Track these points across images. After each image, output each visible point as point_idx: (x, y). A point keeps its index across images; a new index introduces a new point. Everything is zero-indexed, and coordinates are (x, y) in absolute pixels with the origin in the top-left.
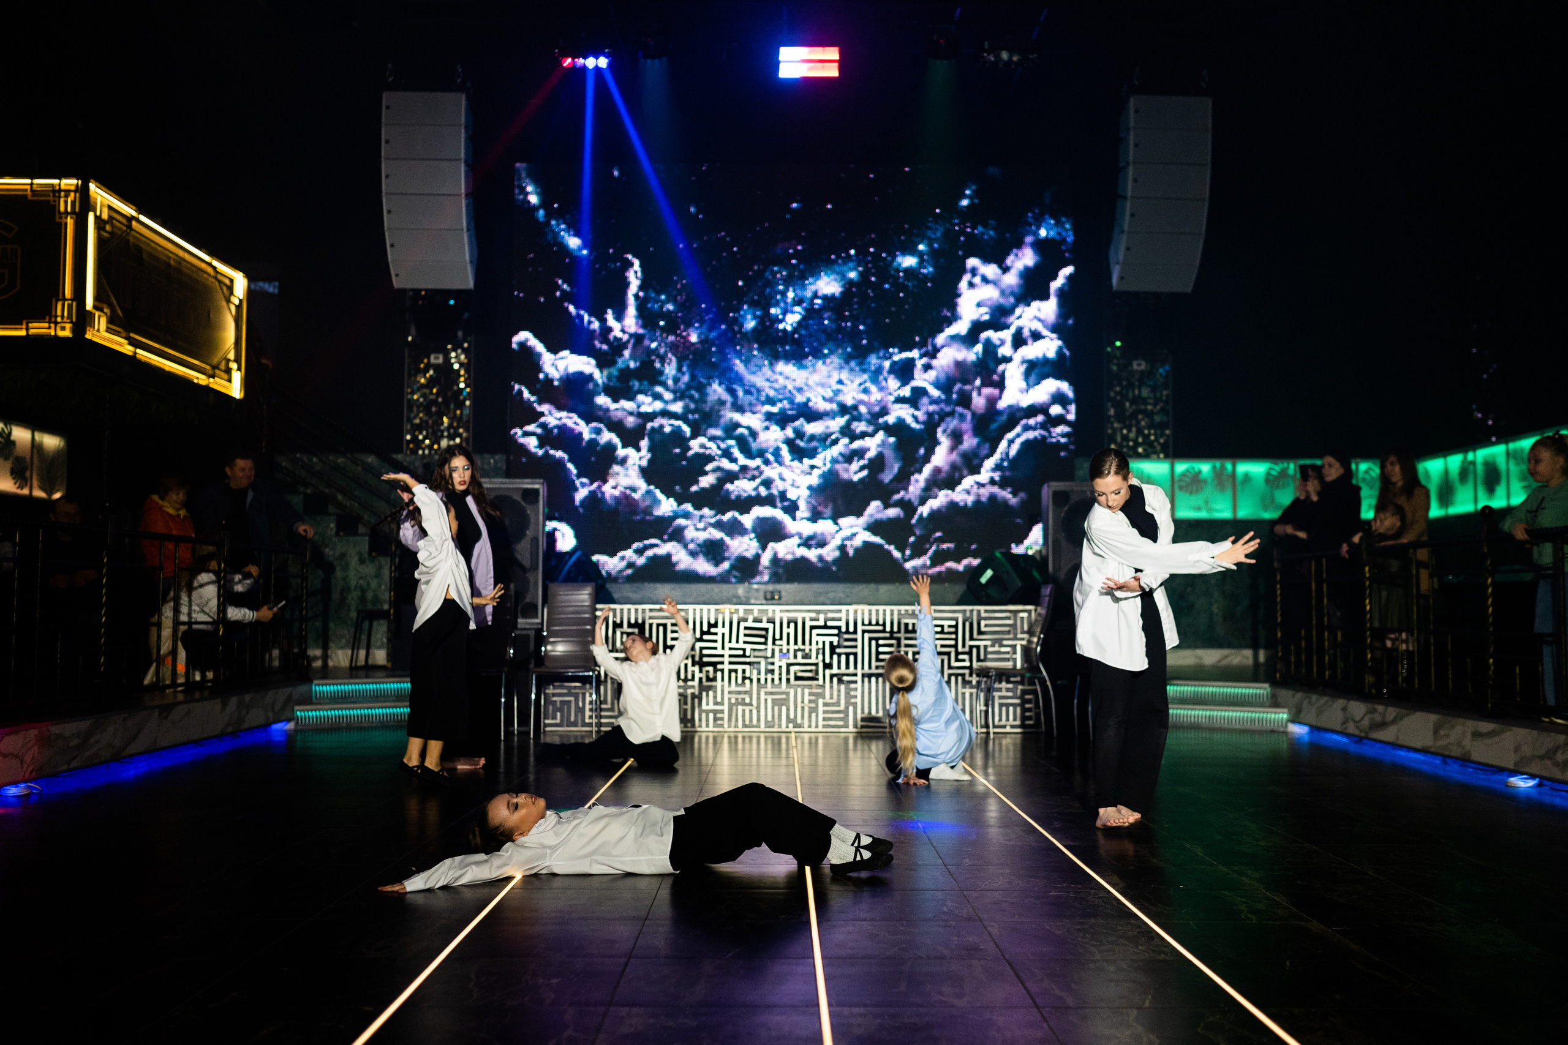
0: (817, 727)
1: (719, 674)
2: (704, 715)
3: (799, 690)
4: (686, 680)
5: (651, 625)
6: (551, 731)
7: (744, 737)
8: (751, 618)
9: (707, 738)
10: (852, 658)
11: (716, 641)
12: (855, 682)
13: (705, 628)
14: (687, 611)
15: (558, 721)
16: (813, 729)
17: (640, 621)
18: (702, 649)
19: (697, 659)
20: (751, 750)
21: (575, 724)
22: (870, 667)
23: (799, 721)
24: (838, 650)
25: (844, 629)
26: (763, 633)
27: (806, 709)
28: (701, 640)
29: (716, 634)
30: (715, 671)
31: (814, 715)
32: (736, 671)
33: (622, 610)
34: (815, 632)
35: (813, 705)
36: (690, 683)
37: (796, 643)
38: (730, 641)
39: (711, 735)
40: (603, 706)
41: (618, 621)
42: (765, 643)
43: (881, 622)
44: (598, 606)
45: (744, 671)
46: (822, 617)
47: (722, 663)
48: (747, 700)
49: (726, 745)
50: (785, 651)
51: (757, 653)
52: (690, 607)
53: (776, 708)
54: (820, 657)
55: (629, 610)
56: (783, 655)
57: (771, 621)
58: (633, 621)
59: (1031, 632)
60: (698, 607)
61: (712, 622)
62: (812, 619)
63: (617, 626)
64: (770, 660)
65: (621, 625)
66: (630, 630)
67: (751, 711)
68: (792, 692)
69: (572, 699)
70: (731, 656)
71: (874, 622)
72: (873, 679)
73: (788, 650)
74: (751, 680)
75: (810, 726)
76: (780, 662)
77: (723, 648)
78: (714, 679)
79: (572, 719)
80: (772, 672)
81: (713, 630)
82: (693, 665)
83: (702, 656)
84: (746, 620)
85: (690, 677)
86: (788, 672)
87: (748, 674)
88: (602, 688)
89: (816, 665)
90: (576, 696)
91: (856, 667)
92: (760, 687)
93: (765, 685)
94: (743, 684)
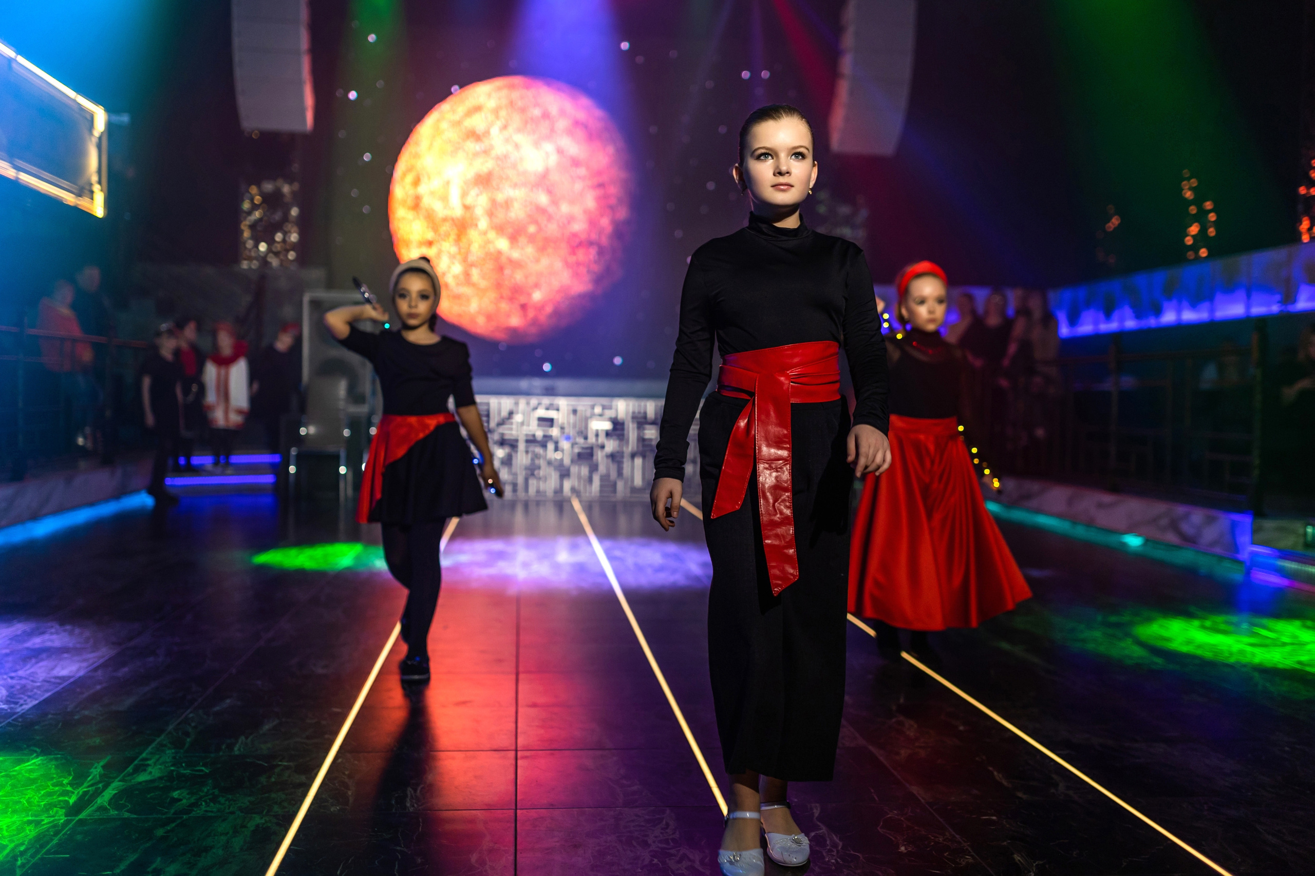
0: (594, 492)
1: (515, 453)
7: (534, 504)
13: (504, 415)
16: (589, 494)
19: (497, 439)
20: (540, 513)
28: (501, 425)
31: (588, 486)
34: (592, 420)
37: (575, 427)
42: (551, 426)
46: (598, 409)
48: (537, 473)
49: (519, 509)
52: (492, 399)
53: (561, 482)
54: (595, 439)
56: (566, 436)
57: (558, 410)
60: (498, 398)
61: (510, 410)
62: (589, 410)
67: (539, 483)
68: (572, 466)
73: (571, 435)
74: (539, 457)
75: (587, 492)
77: (518, 431)
80: (557, 451)
81: (511, 417)
83: (501, 435)
84: (535, 412)
86: (569, 450)
89: (591, 446)
92: (548, 463)
93: (552, 462)
94: (534, 461)
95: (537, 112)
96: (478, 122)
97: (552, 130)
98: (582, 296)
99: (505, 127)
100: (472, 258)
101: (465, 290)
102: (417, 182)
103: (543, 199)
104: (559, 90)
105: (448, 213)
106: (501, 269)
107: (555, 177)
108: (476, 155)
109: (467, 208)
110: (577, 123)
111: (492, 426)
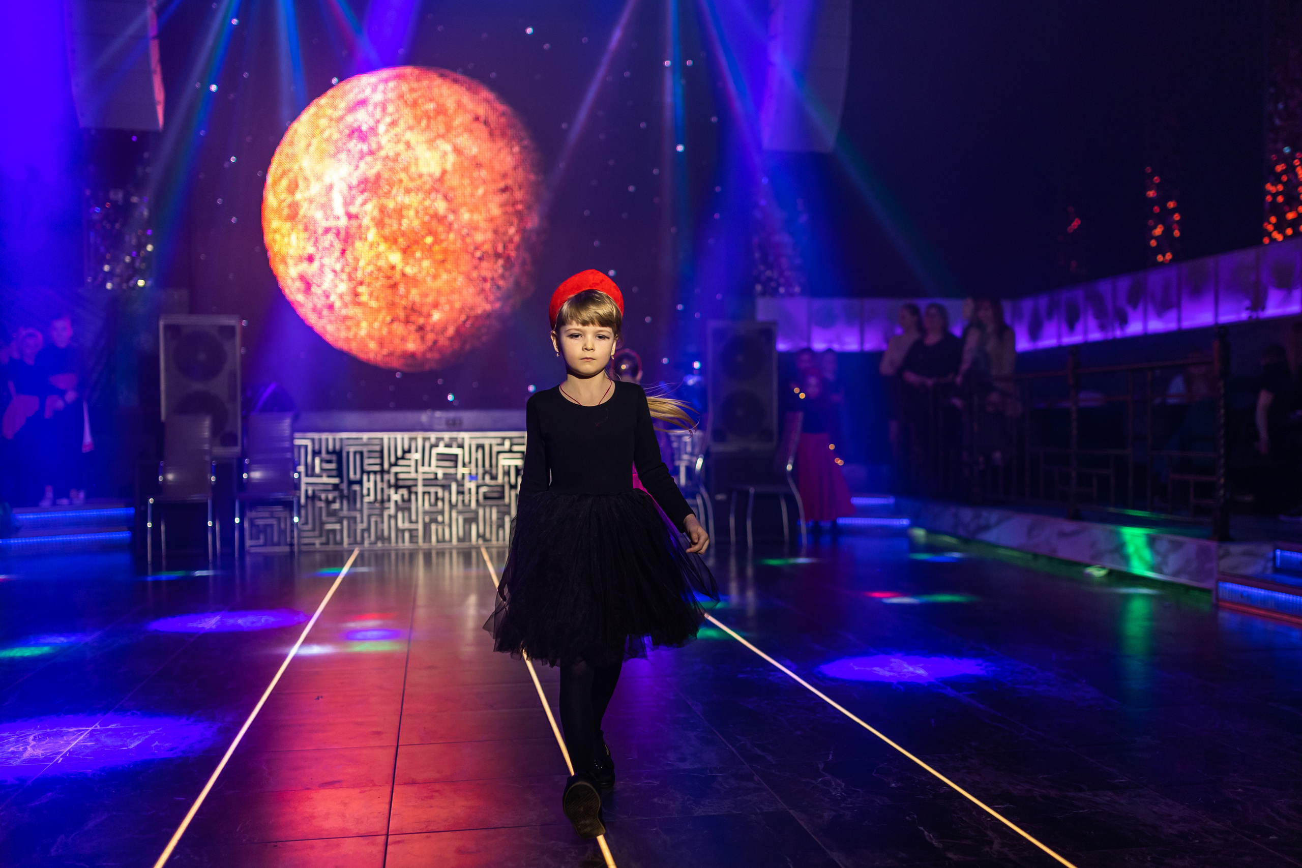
0: (504, 540)
1: (413, 497)
2: (400, 535)
3: (488, 510)
4: (382, 501)
5: (348, 453)
6: (256, 553)
7: (438, 554)
8: (442, 445)
9: (403, 555)
11: (409, 466)
13: (400, 453)
14: (382, 439)
15: (262, 541)
16: (501, 543)
17: (338, 447)
18: (396, 474)
19: (393, 481)
20: (444, 564)
21: (278, 544)
23: (488, 535)
26: (453, 458)
27: (494, 527)
28: (396, 465)
29: (410, 459)
30: (410, 493)
31: (501, 532)
32: (429, 493)
33: (320, 440)
34: (501, 456)
35: (500, 522)
36: (386, 505)
37: (484, 466)
38: (423, 465)
39: (407, 552)
40: (306, 528)
41: (317, 447)
42: (456, 466)
44: (297, 435)
45: (436, 493)
46: (507, 444)
47: (416, 486)
48: (440, 518)
49: (421, 560)
50: (474, 472)
51: (449, 476)
52: (385, 436)
53: (467, 527)
54: (506, 479)
55: (327, 440)
56: (472, 478)
57: (461, 446)
58: (331, 449)
59: (692, 454)
60: (392, 435)
61: (406, 447)
62: (498, 445)
63: (316, 453)
64: (461, 483)
65: (319, 453)
66: (328, 457)
67: (444, 530)
68: (481, 512)
69: (274, 522)
70: (424, 480)
73: (477, 474)
74: (443, 500)
75: (498, 540)
76: (471, 485)
77: (417, 471)
78: (409, 500)
79: (276, 539)
80: (463, 493)
81: (407, 456)
82: (390, 486)
83: (397, 479)
84: (437, 446)
85: (386, 497)
86: (477, 493)
87: (440, 494)
88: (303, 512)
89: (503, 486)
90: (279, 519)
92: (452, 506)
93: (456, 505)
94: (436, 504)
95: (431, 106)
96: (362, 118)
97: (449, 128)
98: (487, 315)
99: (393, 124)
100: (359, 275)
101: (352, 311)
102: (293, 188)
103: (441, 206)
104: (455, 81)
105: (332, 223)
106: (394, 286)
107: (453, 181)
108: (362, 156)
109: (350, 216)
110: (477, 119)
111: (386, 466)
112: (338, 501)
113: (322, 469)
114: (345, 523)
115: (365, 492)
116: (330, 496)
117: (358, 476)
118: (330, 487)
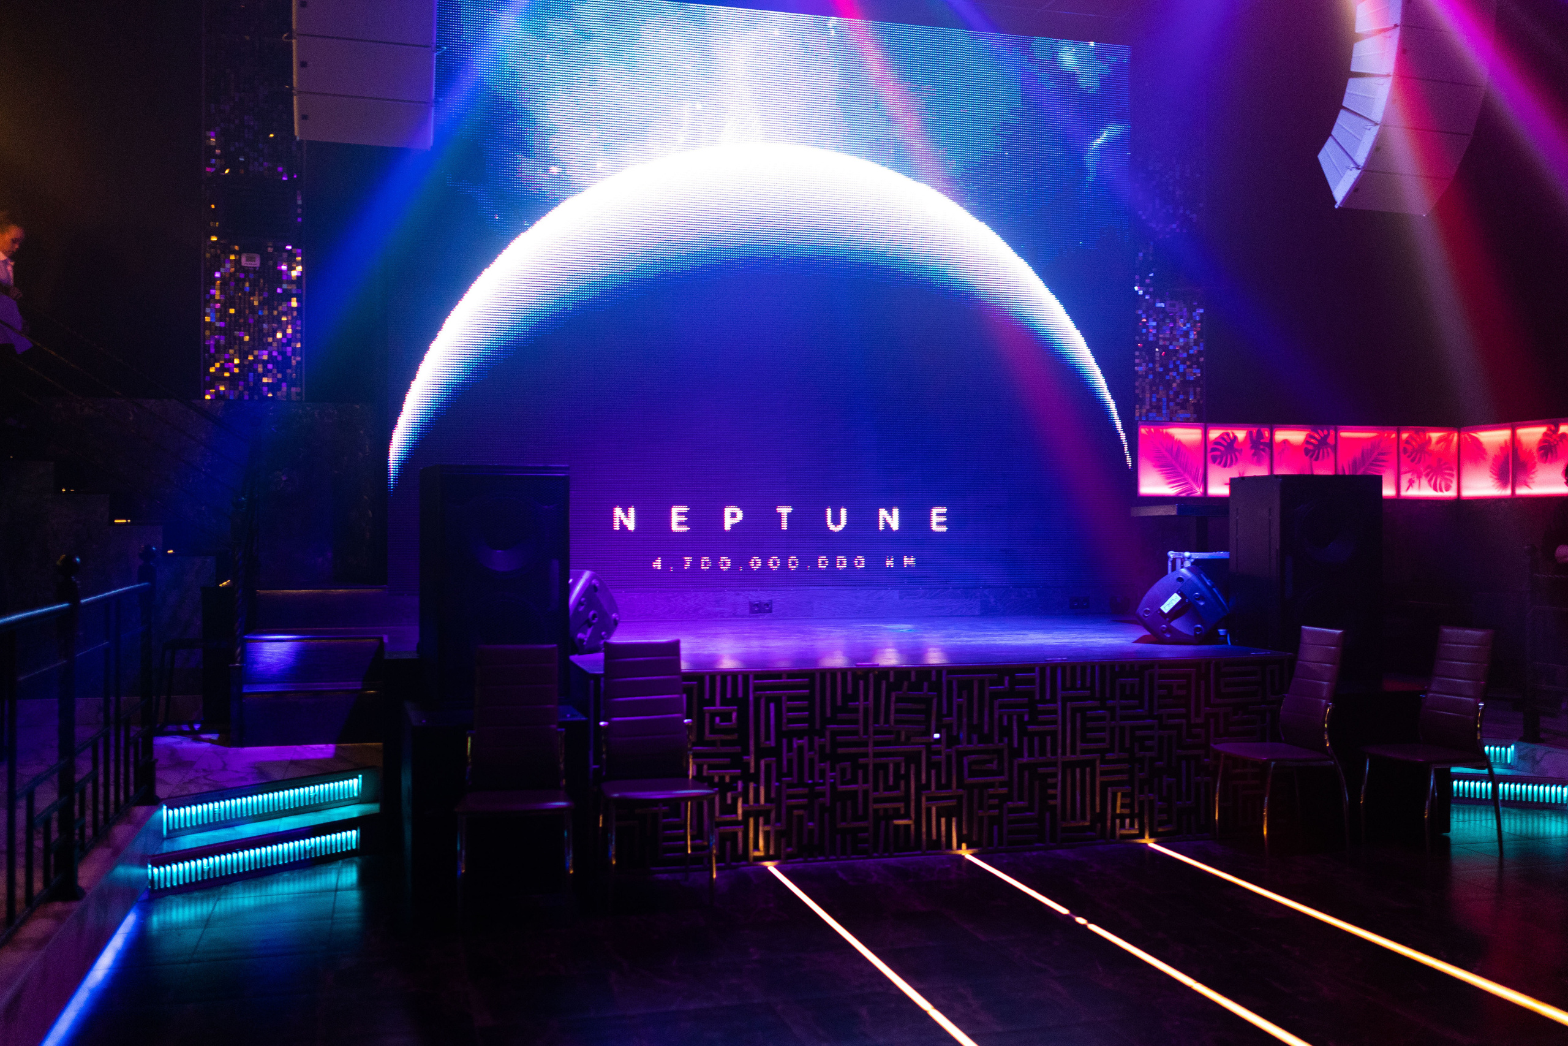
0: (1000, 844)
1: (860, 773)
3: (976, 791)
4: (810, 784)
5: (757, 700)
8: (906, 684)
10: (1049, 738)
11: (855, 721)
12: (1054, 775)
13: (839, 701)
17: (740, 694)
18: (834, 734)
19: (828, 750)
22: (1073, 752)
23: (975, 837)
24: (1031, 729)
25: (1037, 697)
26: (923, 707)
28: (833, 720)
29: (856, 710)
30: (855, 767)
31: (995, 829)
32: (885, 767)
34: (997, 701)
35: (995, 813)
36: (818, 790)
38: (876, 720)
41: (707, 695)
42: (927, 720)
43: (1088, 684)
46: (1007, 678)
47: (866, 755)
48: (902, 811)
53: (943, 820)
54: (1006, 740)
57: (936, 686)
58: (729, 696)
61: (850, 690)
62: (993, 682)
63: (707, 703)
65: (711, 702)
67: (907, 827)
70: (877, 744)
71: (1078, 685)
72: (1078, 770)
75: (991, 843)
76: (948, 751)
77: (866, 732)
78: (854, 781)
80: (938, 765)
81: (851, 705)
82: (823, 757)
83: (835, 745)
85: (817, 779)
86: (958, 764)
89: (1000, 751)
91: (1054, 752)
92: (920, 788)
93: (927, 786)
94: (896, 787)
111: (818, 726)
112: (740, 784)
113: (713, 731)
114: (751, 821)
115: (785, 770)
116: (727, 779)
117: (772, 743)
118: (726, 761)
